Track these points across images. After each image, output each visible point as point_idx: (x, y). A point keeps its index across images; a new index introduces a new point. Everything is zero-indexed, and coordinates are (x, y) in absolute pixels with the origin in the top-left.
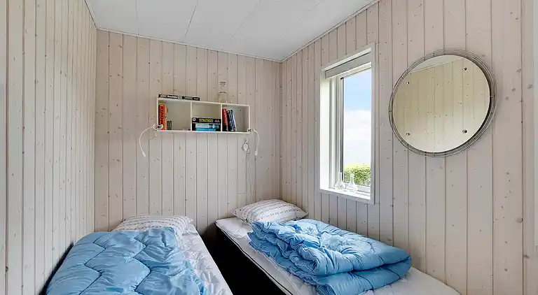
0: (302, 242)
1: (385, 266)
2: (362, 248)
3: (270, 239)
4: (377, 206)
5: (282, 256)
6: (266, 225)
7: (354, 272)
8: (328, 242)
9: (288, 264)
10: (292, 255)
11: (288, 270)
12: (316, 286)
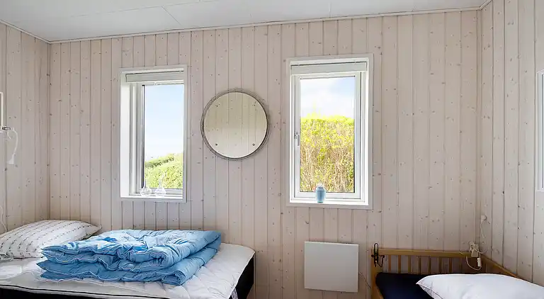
0: (131, 249)
1: (207, 246)
2: (190, 239)
3: (88, 258)
4: (188, 203)
5: (108, 270)
6: (69, 246)
7: (191, 255)
8: (155, 242)
9: (120, 275)
10: (123, 265)
11: (120, 280)
12: (160, 280)
